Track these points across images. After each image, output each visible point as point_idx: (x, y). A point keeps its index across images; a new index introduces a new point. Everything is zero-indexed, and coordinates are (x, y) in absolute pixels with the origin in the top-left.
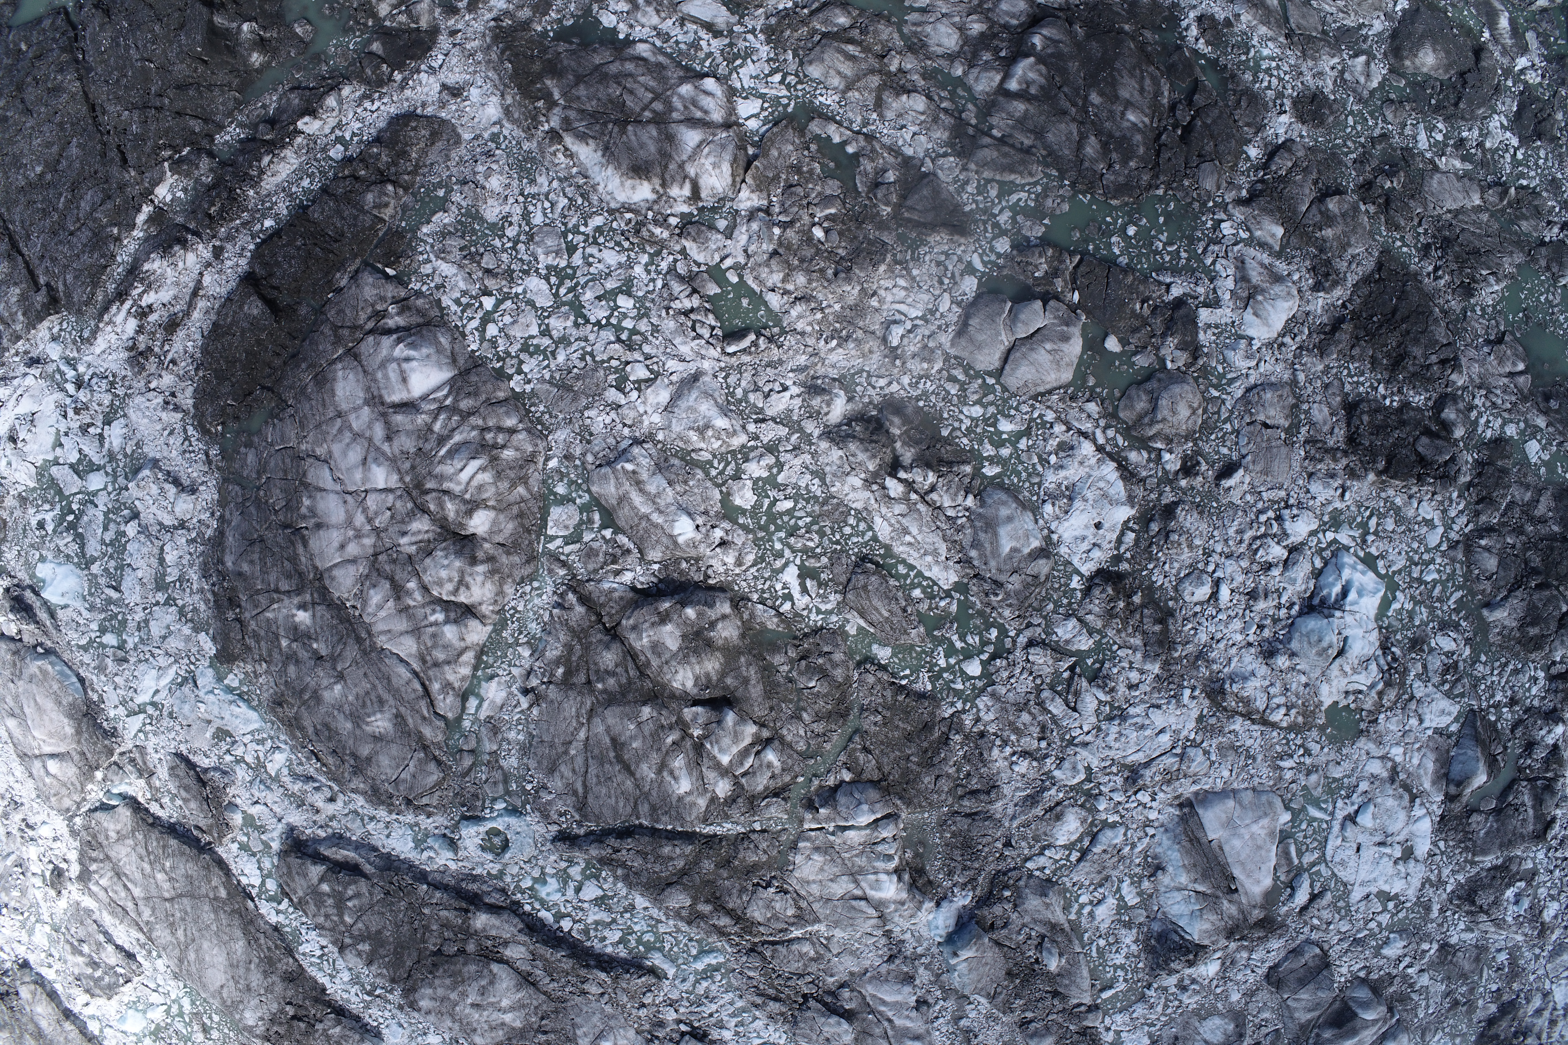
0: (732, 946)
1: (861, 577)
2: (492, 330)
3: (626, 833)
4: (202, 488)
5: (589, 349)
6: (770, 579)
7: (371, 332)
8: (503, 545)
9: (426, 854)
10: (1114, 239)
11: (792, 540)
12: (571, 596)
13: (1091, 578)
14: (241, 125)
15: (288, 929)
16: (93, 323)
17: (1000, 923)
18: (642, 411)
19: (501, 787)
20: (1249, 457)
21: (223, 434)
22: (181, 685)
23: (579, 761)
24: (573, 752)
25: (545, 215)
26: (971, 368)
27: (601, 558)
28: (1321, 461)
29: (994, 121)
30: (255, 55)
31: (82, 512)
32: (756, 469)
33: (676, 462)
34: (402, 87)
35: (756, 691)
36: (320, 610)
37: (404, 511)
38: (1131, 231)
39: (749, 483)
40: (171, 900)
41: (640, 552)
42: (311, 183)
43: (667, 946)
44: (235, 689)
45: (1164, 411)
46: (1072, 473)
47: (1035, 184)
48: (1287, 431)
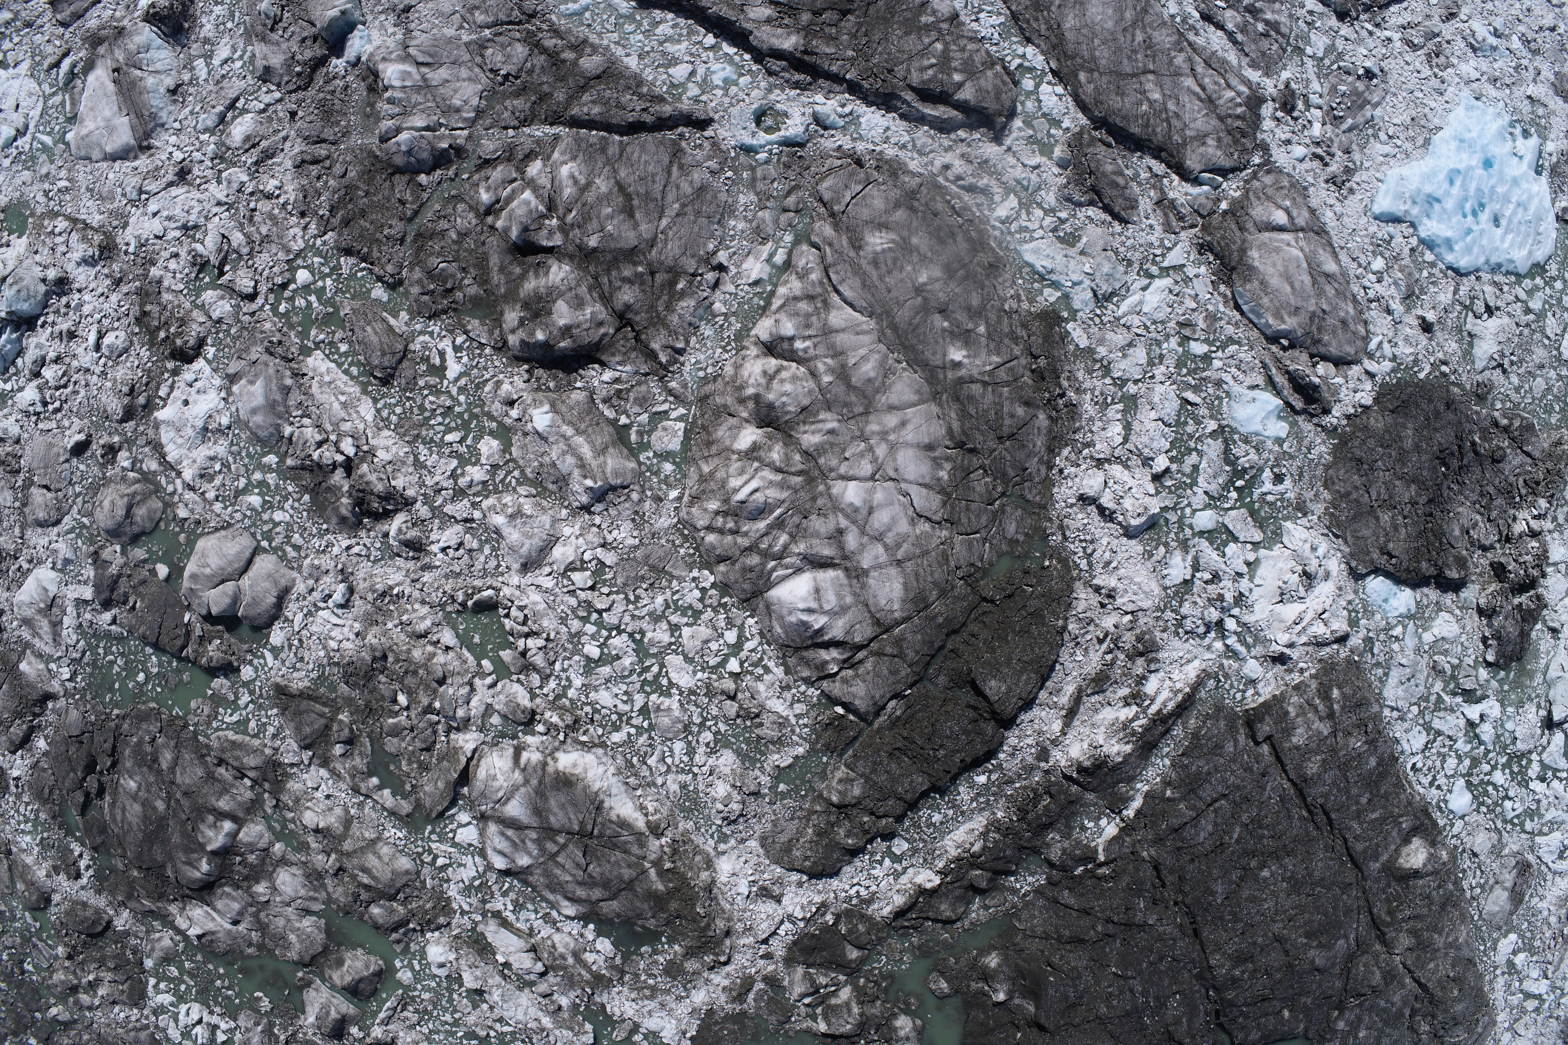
0: (550, 20)
1: (386, 364)
2: (731, 636)
3: (635, 128)
4: (1074, 501)
5: (631, 607)
6: (473, 367)
7: (860, 647)
8: (730, 415)
9: (847, 110)
10: (155, 670)
11: (448, 403)
12: (663, 359)
13: (197, 355)
14: (1015, 891)
15: (1015, 39)
16: (1203, 694)
17: (309, 42)
18: (581, 540)
19: (759, 174)
20: (62, 459)
21: (1044, 556)
22: (1113, 294)
23: (671, 196)
24: (676, 206)
25: (671, 750)
26: (280, 557)
27: (632, 395)
28: (8, 454)
29: (249, 795)
30: (993, 965)
31: (1226, 487)
32: (476, 473)
33: (551, 487)
34: (823, 907)
35: (494, 260)
36: (936, 361)
37: (829, 455)
38: (141, 677)
39: (483, 461)
40: (1146, 72)
41: (593, 400)
42: (930, 817)
43: (612, 20)
44: (1049, 286)
45: (122, 503)
46: (203, 452)
47: (217, 729)
48: (32, 483)
